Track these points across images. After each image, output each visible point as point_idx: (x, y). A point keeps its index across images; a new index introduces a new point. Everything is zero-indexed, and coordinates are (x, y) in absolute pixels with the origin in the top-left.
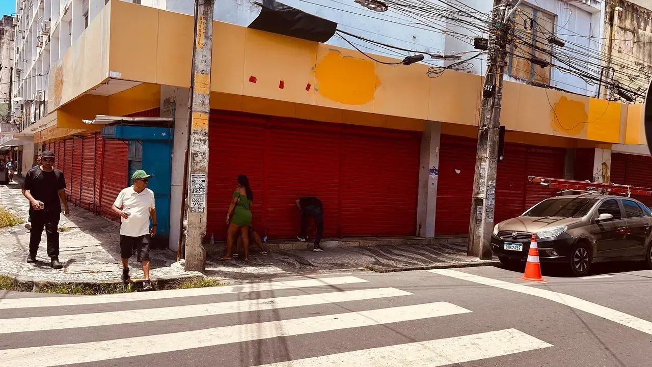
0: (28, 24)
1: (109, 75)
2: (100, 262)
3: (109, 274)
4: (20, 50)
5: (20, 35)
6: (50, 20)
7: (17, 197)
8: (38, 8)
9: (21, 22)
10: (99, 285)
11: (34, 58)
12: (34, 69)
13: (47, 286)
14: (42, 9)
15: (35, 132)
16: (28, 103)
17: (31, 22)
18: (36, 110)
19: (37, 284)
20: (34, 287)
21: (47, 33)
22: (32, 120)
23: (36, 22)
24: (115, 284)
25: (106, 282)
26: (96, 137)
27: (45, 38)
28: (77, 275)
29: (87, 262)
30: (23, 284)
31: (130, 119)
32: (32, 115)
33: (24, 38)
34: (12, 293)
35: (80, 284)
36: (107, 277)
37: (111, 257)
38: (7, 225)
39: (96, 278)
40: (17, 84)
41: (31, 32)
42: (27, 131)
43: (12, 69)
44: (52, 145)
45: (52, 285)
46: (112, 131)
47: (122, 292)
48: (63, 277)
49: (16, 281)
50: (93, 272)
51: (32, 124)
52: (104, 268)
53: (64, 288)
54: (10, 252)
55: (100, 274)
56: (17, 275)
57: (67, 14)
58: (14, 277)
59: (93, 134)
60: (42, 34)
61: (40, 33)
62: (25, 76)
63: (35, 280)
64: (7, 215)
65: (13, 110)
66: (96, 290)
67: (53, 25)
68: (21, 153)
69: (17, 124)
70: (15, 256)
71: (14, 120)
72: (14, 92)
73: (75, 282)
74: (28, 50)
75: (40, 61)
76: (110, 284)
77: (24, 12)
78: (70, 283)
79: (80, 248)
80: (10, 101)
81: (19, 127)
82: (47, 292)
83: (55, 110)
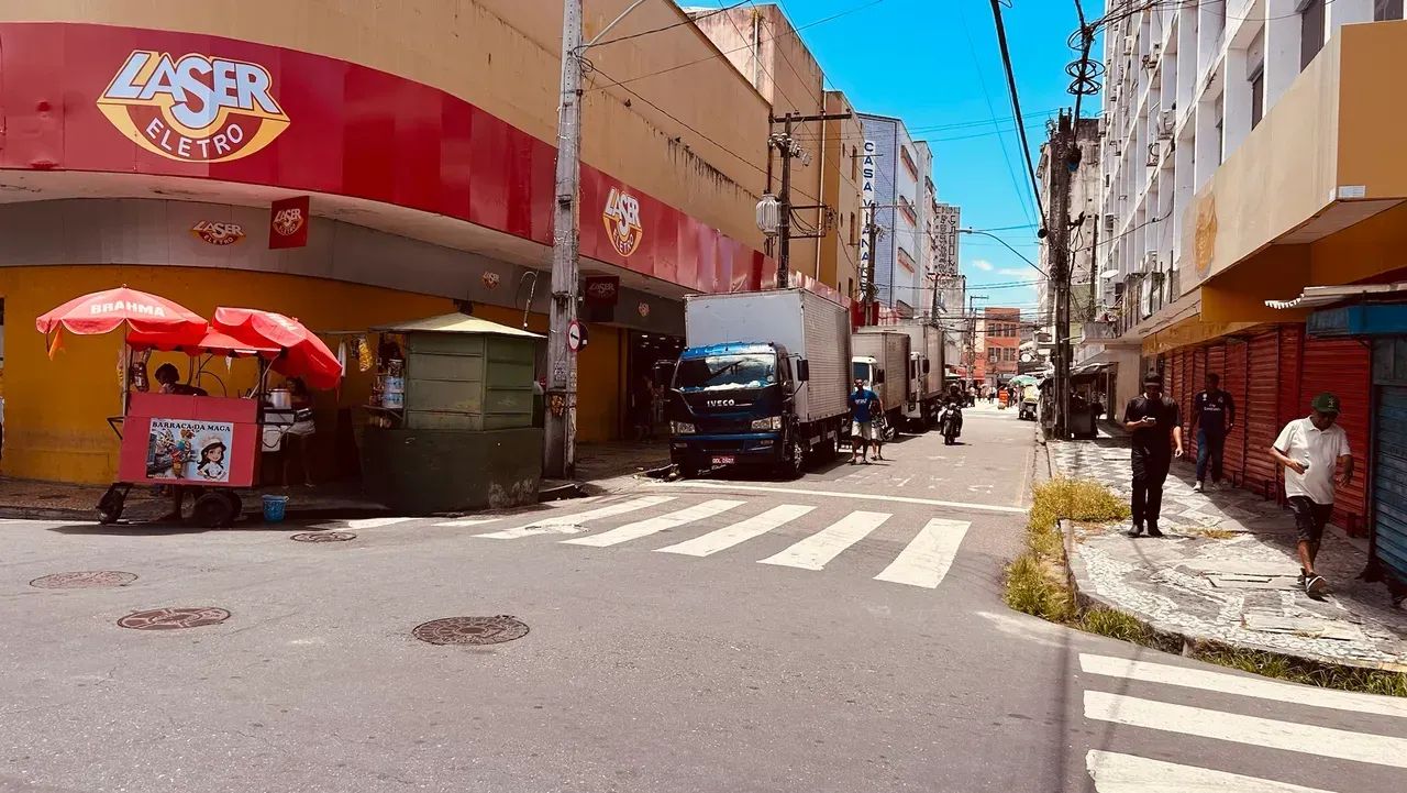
0: (1127, 126)
1: (1337, 193)
2: (1317, 615)
3: (1347, 646)
4: (1112, 179)
5: (1112, 150)
6: (1174, 107)
7: (1117, 464)
8: (1148, 90)
9: (1114, 125)
10: (1325, 667)
11: (1142, 190)
12: (1142, 211)
13: (1210, 649)
14: (1156, 89)
15: (1146, 334)
16: (1135, 278)
17: (1135, 119)
18: (1153, 290)
19: (1191, 642)
20: (1185, 647)
21: (1167, 134)
22: (1146, 311)
23: (1144, 117)
24: (1362, 670)
25: (1340, 663)
26: (1280, 335)
27: (1165, 145)
28: (1271, 636)
29: (1286, 610)
30: (1163, 637)
31: (1386, 289)
32: (1145, 304)
33: (1119, 154)
34: (1148, 652)
35: (1280, 655)
36: (1342, 652)
37: (1339, 606)
38: (1111, 518)
39: (1316, 649)
40: (1106, 246)
41: (1134, 140)
42: (1132, 334)
43: (1097, 217)
44: (1179, 360)
45: (1221, 649)
46: (1338, 321)
47: (1383, 693)
48: (1242, 636)
49: (1150, 629)
50: (1306, 635)
51: (1144, 319)
52: (1329, 628)
53: (1247, 658)
54: (1129, 570)
55: (1324, 643)
56: (1153, 619)
57: (1212, 85)
58: (1146, 621)
59: (1274, 330)
60: (1159, 139)
61: (1152, 138)
62: (1121, 228)
63: (1188, 633)
64: (1106, 496)
65: (1099, 295)
66: (1317, 676)
67: (1180, 117)
68: (1113, 377)
69: (1111, 323)
70: (1140, 580)
71: (1106, 315)
72: (1102, 261)
73: (1269, 650)
74: (1128, 176)
75: (1154, 193)
76: (1350, 670)
77: (1120, 105)
78: (1258, 652)
79: (1266, 579)
80: (1093, 280)
81: (1117, 327)
82: (1211, 662)
83: (1198, 287)
